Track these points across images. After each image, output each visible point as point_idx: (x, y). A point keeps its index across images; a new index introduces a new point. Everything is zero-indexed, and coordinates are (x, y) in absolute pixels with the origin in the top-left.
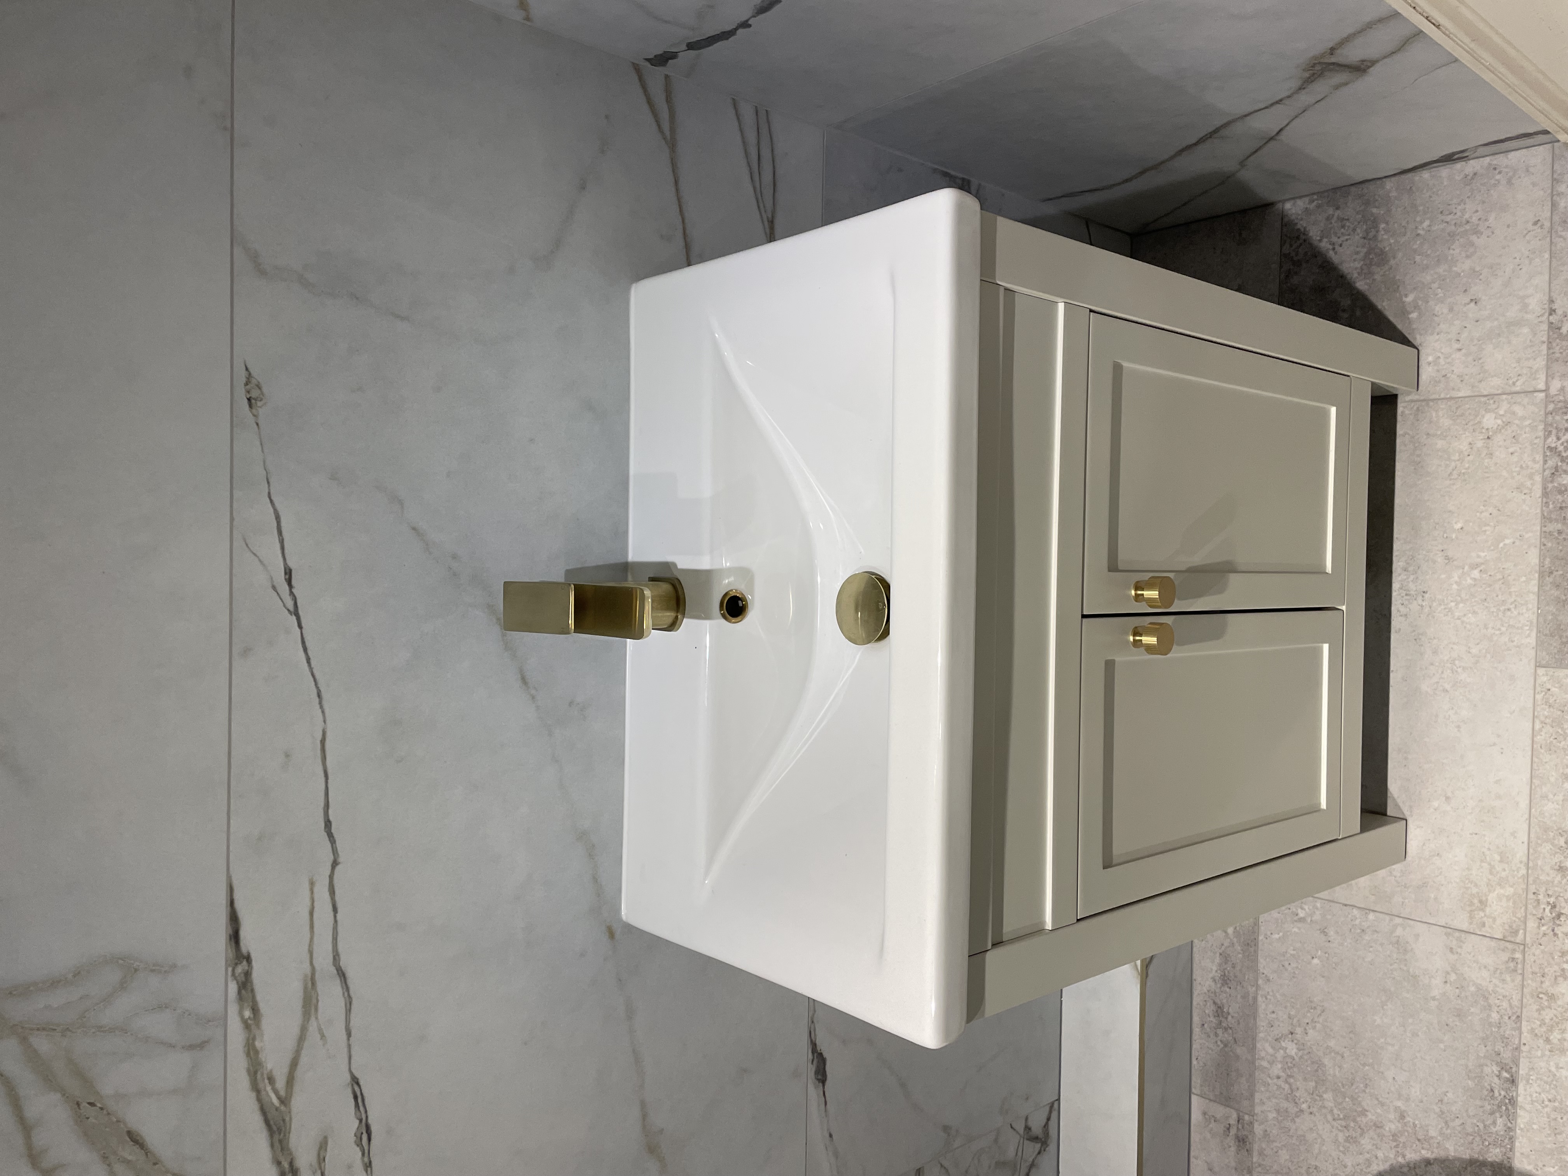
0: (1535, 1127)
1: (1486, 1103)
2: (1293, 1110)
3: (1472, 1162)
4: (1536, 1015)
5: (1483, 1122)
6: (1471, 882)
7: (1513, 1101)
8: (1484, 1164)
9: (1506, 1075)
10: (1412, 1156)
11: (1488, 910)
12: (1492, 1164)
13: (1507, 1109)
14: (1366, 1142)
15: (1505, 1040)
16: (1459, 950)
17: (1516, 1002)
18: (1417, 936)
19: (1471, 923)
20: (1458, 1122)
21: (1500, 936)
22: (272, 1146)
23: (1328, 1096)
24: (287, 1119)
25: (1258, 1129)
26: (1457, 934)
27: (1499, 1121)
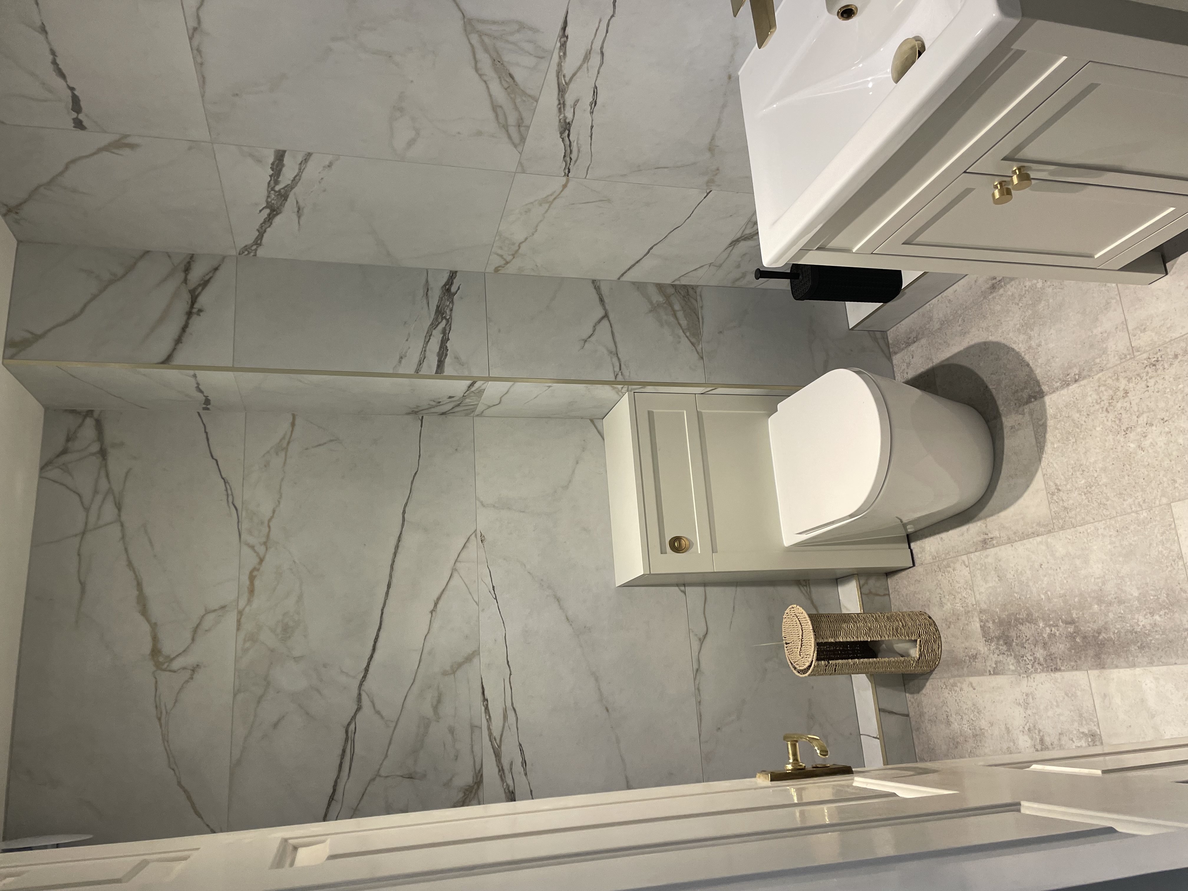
0: (1064, 398)
1: (1062, 375)
2: (1016, 301)
3: (1038, 382)
4: (1107, 377)
5: (1055, 378)
6: (1152, 320)
7: (1068, 385)
8: (1039, 386)
9: (1077, 377)
10: (1027, 358)
11: (1142, 335)
12: (1041, 389)
13: (1064, 384)
14: (1022, 337)
15: (1090, 370)
16: (1118, 331)
17: (1108, 366)
18: (1115, 310)
19: (1133, 330)
20: (1049, 368)
21: (1133, 345)
22: (559, 94)
23: (1030, 312)
24: (566, 89)
25: (1001, 291)
26: (1125, 326)
27: (1058, 384)
